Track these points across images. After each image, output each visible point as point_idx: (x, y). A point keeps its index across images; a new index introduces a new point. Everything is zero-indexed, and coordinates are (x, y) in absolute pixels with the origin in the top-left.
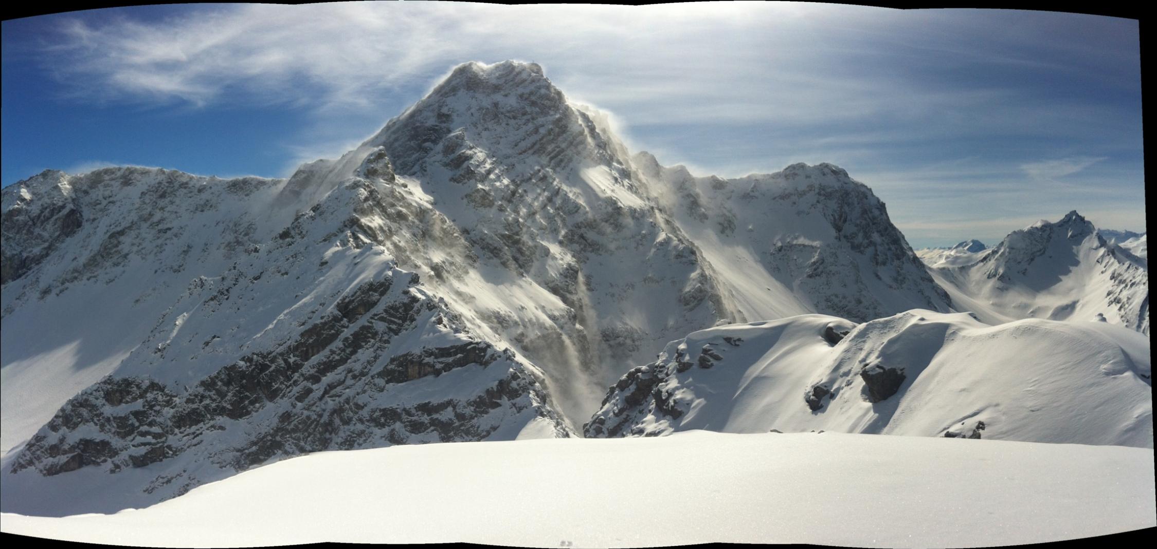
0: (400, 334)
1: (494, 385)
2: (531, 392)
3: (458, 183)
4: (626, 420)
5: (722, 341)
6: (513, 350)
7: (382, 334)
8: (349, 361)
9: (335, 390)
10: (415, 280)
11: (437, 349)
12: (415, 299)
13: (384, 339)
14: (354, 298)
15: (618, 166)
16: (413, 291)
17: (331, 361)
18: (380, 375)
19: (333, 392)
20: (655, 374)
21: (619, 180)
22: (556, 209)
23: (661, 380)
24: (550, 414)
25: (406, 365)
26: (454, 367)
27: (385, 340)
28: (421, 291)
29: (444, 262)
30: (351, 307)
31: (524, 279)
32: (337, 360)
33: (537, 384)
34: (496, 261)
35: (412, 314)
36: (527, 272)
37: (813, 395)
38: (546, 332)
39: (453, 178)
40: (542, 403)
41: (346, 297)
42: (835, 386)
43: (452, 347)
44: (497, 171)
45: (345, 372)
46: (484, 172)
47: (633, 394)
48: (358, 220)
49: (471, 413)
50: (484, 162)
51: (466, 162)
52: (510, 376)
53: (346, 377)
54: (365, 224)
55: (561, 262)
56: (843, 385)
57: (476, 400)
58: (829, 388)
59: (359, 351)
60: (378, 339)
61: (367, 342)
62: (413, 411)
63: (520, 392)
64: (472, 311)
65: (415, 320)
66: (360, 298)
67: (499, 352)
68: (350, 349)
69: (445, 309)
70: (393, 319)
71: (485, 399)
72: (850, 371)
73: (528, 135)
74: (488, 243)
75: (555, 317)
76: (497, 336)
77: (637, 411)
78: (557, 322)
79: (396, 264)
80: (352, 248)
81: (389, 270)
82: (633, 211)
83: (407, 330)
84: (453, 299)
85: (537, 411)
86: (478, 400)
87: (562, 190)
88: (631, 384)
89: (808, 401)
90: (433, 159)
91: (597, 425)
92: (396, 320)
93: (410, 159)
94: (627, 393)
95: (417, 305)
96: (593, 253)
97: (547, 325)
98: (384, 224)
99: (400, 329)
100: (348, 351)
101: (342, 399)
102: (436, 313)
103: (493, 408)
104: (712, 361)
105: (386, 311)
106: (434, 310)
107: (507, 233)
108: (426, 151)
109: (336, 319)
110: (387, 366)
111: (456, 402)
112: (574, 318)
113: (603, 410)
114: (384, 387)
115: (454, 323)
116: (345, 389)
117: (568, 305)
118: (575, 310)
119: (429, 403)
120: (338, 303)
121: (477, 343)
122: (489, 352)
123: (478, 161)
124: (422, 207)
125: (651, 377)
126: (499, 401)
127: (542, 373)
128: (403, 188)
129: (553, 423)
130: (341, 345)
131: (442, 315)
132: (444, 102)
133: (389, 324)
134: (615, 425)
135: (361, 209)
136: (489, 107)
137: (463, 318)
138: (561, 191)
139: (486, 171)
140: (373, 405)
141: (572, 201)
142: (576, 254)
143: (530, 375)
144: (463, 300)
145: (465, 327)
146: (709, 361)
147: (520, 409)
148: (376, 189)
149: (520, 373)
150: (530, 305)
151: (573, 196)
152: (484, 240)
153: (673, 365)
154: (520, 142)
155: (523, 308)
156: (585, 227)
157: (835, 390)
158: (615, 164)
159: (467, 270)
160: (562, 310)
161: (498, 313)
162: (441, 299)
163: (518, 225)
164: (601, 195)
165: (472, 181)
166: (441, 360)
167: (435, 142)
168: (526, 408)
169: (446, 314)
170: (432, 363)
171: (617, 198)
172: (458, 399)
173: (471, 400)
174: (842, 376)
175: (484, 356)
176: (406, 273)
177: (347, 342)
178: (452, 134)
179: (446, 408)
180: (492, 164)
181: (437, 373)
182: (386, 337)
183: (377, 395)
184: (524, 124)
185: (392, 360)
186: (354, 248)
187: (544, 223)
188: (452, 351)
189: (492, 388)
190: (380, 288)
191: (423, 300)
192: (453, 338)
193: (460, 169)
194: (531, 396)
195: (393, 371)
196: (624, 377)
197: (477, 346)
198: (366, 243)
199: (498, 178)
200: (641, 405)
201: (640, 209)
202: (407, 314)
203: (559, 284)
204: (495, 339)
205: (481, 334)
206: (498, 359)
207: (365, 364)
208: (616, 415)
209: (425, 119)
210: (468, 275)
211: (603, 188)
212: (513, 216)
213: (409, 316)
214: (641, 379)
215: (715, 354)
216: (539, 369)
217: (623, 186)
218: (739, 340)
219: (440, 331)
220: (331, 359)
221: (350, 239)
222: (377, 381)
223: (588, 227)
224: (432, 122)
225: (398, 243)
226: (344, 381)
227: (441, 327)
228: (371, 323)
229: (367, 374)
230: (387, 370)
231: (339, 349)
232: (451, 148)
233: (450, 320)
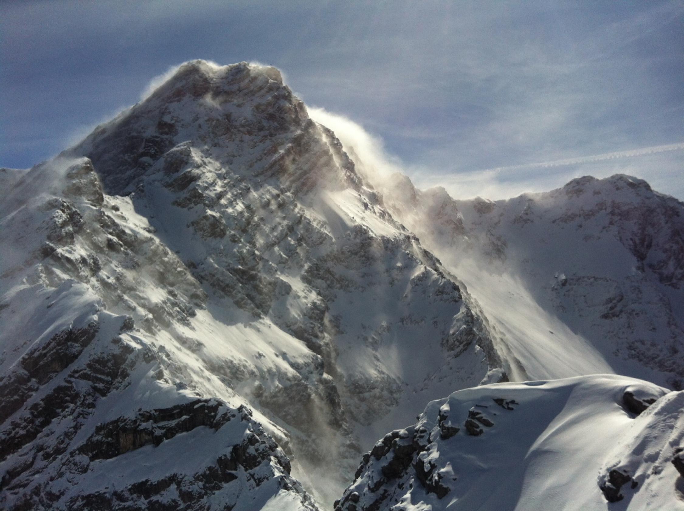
0: (109, 394)
1: (227, 451)
2: (272, 458)
3: (183, 207)
4: (383, 497)
5: (492, 403)
6: (249, 407)
7: (85, 396)
8: (39, 435)
9: (18, 478)
10: (127, 326)
11: (156, 411)
12: (128, 349)
13: (87, 402)
14: (46, 351)
15: (369, 190)
16: (125, 338)
17: (13, 438)
18: (82, 450)
19: (14, 482)
20: (415, 439)
21: (370, 206)
22: (297, 240)
23: (423, 448)
24: (296, 487)
25: (118, 434)
26: (177, 432)
27: (89, 404)
28: (135, 339)
29: (165, 302)
30: (42, 363)
31: (261, 320)
32: (23, 435)
33: (279, 449)
34: (228, 301)
35: (125, 369)
36: (266, 313)
37: (609, 481)
38: (288, 383)
39: (176, 202)
40: (286, 472)
41: (35, 350)
42: (638, 473)
43: (175, 407)
44: (229, 195)
45: (33, 452)
46: (213, 196)
47: (390, 464)
48: (53, 250)
49: (200, 490)
50: (214, 184)
51: (193, 183)
52: (246, 439)
53: (34, 458)
54: (62, 256)
55: (304, 300)
56: (649, 472)
57: (205, 472)
58: (629, 474)
59: (53, 420)
60: (78, 404)
61: (64, 408)
62: (127, 494)
63: (259, 459)
64: (200, 360)
65: (128, 375)
66: (54, 351)
67: (233, 410)
68: (41, 419)
69: (166, 359)
70: (99, 376)
71: (217, 470)
72: (657, 455)
73: (265, 154)
74: (218, 280)
75: (298, 365)
76: (230, 390)
77: (396, 486)
78: (301, 371)
79: (104, 305)
80: (45, 285)
81: (93, 314)
82: (386, 241)
83: (117, 388)
84: (177, 348)
85: (279, 484)
86: (208, 472)
87: (305, 218)
88: (388, 451)
89: (603, 488)
90: (153, 177)
91: (350, 503)
92: (103, 377)
93: (123, 176)
94: (384, 463)
95: (131, 357)
96: (342, 290)
97: (290, 375)
98: (89, 256)
99: (109, 388)
100: (38, 422)
101: (28, 490)
102: (156, 366)
103: (227, 482)
104: (481, 426)
105: (89, 366)
106: (152, 362)
107: (240, 267)
108: (144, 167)
109: (21, 381)
110: (92, 437)
111: (181, 477)
112: (321, 367)
113: (356, 484)
114: (88, 466)
115: (177, 377)
116: (33, 475)
117: (313, 351)
118: (322, 356)
119: (147, 481)
120: (23, 358)
121: (207, 401)
122: (221, 411)
123: (206, 182)
124: (138, 236)
125: (411, 443)
126: (233, 472)
127: (285, 434)
128: (114, 211)
129: (300, 498)
130: (27, 414)
131: (162, 367)
132: (166, 109)
133: (94, 383)
134: (372, 502)
135: (58, 236)
136: (220, 118)
137: (188, 370)
138: (303, 219)
139: (216, 194)
140: (73, 491)
141: (317, 231)
142: (322, 291)
143: (270, 438)
144: (189, 348)
145: (192, 382)
146: (478, 427)
147: (259, 482)
148: (78, 211)
149: (259, 435)
150: (269, 352)
151: (317, 225)
152: (214, 276)
153: (436, 430)
154: (256, 162)
155: (260, 355)
156: (332, 260)
157: (638, 477)
158: (365, 188)
159: (194, 312)
160: (307, 357)
161: (231, 362)
162: (162, 348)
163: (254, 259)
164: (350, 224)
165: (200, 206)
166: (161, 424)
167: (154, 157)
168: (267, 479)
169: (168, 366)
170: (150, 429)
171: (367, 227)
172: (183, 473)
173: (200, 473)
174: (646, 461)
175: (215, 416)
176: (117, 317)
177: (37, 409)
178: (175, 149)
179: (169, 486)
180: (223, 187)
181: (157, 441)
182: (90, 400)
183: (79, 478)
184: (261, 142)
185: (99, 430)
186: (47, 285)
187: (284, 256)
188: (175, 412)
189: (225, 456)
190: (81, 337)
191: (138, 350)
192: (177, 396)
193: (186, 191)
194: (272, 463)
195: (99, 444)
196: (380, 442)
197: (206, 404)
198: (64, 279)
199: (231, 203)
200: (401, 477)
201: (394, 239)
202: (118, 369)
203: (303, 326)
204: (227, 395)
205: (211, 389)
206: (232, 419)
207: (62, 437)
208: (372, 490)
209: (143, 128)
210: (195, 317)
211: (351, 215)
212: (248, 248)
213: (120, 371)
214: (400, 446)
215: (484, 418)
216: (282, 429)
217: (374, 212)
218: (513, 402)
219: (160, 388)
220: (12, 435)
221: (41, 274)
222: (78, 458)
223: (335, 260)
224: (151, 132)
225: (107, 280)
226: (32, 463)
227: (161, 383)
228: (70, 382)
229: (65, 450)
230: (92, 443)
231: (25, 420)
232: (175, 166)
233: (172, 373)
